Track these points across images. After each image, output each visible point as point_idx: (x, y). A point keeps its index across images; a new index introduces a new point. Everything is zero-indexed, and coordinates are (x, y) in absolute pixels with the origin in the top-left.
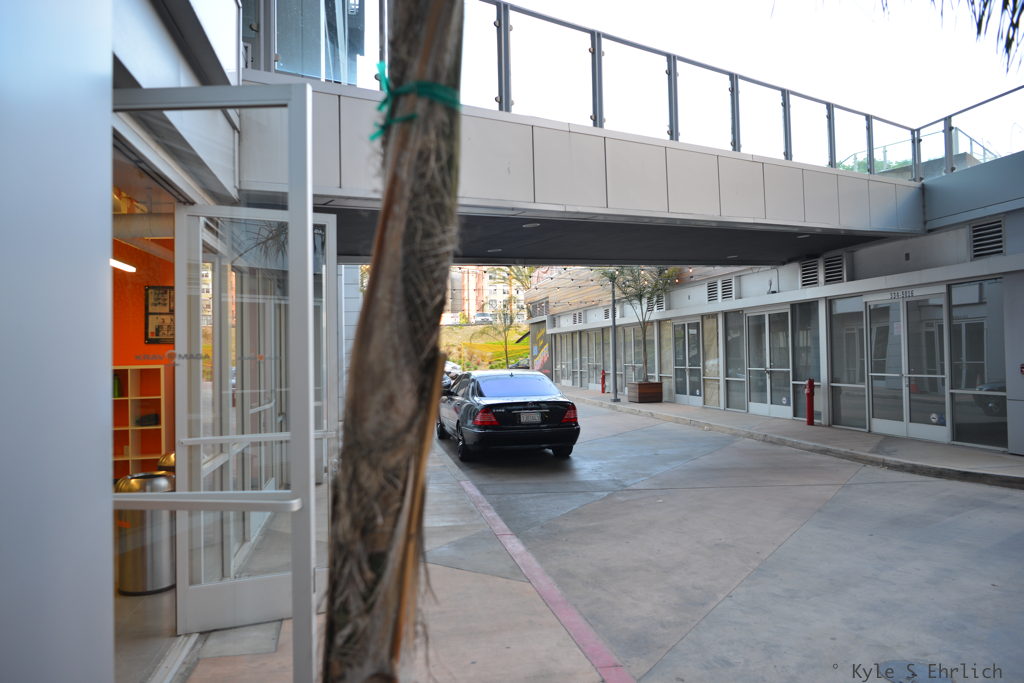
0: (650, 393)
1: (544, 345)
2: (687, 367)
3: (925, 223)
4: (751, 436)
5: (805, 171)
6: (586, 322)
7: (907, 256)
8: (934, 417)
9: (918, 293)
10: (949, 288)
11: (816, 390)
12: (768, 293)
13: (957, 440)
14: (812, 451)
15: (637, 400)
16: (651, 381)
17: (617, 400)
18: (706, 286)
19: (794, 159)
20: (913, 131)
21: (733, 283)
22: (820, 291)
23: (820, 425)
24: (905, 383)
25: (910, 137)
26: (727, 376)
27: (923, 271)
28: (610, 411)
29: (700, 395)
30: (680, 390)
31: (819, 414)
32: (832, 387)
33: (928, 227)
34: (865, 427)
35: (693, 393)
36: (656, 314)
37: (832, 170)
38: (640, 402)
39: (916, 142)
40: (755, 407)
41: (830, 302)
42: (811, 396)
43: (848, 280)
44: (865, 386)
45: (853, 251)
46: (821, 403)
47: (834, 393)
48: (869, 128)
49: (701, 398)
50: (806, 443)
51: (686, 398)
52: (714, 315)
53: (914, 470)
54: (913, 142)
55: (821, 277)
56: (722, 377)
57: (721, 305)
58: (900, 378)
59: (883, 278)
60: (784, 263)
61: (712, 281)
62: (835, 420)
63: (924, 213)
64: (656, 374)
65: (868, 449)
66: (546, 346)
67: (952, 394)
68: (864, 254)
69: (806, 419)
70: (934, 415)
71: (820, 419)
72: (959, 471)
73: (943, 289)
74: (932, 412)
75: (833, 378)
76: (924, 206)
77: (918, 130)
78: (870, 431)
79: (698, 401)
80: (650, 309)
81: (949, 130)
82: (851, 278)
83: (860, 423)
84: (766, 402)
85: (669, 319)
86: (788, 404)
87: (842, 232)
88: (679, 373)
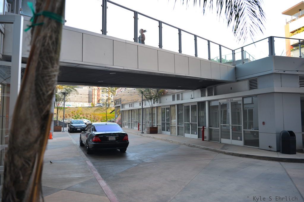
0: (153, 130)
1: (119, 114)
2: (166, 122)
3: (236, 78)
4: (185, 144)
5: (201, 60)
6: (133, 107)
7: (231, 88)
8: (239, 138)
9: (235, 100)
10: (243, 98)
11: (205, 129)
12: (191, 99)
13: (245, 145)
14: (203, 149)
15: (149, 133)
16: (154, 126)
17: (143, 133)
18: (172, 96)
19: (198, 57)
20: (233, 51)
22: (206, 98)
23: (206, 141)
24: (231, 127)
25: (232, 53)
26: (178, 125)
27: (236, 93)
28: (140, 136)
30: (163, 129)
31: (206, 137)
32: (210, 128)
33: (237, 80)
34: (219, 141)
36: (156, 105)
37: (209, 61)
39: (234, 54)
40: (187, 135)
41: (209, 102)
42: (203, 131)
43: (214, 95)
44: (219, 128)
45: (216, 86)
46: (206, 134)
47: (210, 131)
48: (220, 49)
50: (202, 146)
51: (165, 132)
52: (174, 105)
53: (233, 154)
54: (233, 54)
55: (207, 94)
56: (176, 125)
58: (229, 126)
59: (224, 95)
60: (195, 89)
61: (174, 94)
62: (211, 139)
63: (236, 75)
64: (156, 124)
65: (220, 148)
66: (120, 115)
67: (244, 131)
68: (219, 87)
69: (202, 139)
70: (239, 137)
71: (206, 139)
72: (245, 155)
73: (241, 99)
74: (238, 136)
75: (210, 126)
76: (236, 73)
77: (234, 50)
78: (220, 142)
79: (169, 133)
80: (154, 103)
81: (242, 51)
82: (215, 94)
83: (218, 140)
84: (190, 133)
85: (160, 106)
86: (196, 134)
87: (213, 80)
88: (163, 124)
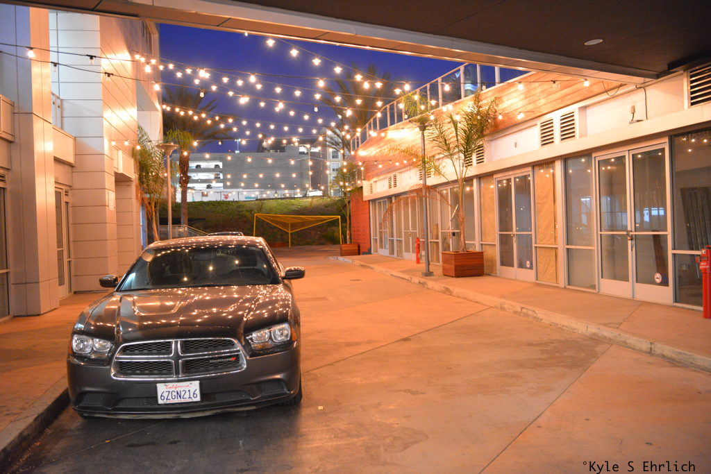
0: (468, 265)
2: (514, 232)
12: (630, 123)
15: (453, 273)
16: (471, 250)
17: (429, 274)
21: (576, 117)
26: (568, 244)
28: (420, 288)
29: (531, 268)
30: (506, 261)
35: (521, 265)
36: (475, 169)
38: (457, 276)
40: (610, 287)
49: (533, 272)
51: (514, 272)
56: (561, 245)
57: (560, 147)
61: (546, 119)
64: (477, 242)
69: (704, 308)
79: (528, 275)
84: (627, 280)
85: (493, 173)
88: (505, 241)
